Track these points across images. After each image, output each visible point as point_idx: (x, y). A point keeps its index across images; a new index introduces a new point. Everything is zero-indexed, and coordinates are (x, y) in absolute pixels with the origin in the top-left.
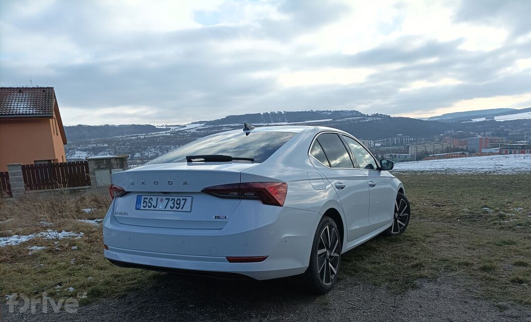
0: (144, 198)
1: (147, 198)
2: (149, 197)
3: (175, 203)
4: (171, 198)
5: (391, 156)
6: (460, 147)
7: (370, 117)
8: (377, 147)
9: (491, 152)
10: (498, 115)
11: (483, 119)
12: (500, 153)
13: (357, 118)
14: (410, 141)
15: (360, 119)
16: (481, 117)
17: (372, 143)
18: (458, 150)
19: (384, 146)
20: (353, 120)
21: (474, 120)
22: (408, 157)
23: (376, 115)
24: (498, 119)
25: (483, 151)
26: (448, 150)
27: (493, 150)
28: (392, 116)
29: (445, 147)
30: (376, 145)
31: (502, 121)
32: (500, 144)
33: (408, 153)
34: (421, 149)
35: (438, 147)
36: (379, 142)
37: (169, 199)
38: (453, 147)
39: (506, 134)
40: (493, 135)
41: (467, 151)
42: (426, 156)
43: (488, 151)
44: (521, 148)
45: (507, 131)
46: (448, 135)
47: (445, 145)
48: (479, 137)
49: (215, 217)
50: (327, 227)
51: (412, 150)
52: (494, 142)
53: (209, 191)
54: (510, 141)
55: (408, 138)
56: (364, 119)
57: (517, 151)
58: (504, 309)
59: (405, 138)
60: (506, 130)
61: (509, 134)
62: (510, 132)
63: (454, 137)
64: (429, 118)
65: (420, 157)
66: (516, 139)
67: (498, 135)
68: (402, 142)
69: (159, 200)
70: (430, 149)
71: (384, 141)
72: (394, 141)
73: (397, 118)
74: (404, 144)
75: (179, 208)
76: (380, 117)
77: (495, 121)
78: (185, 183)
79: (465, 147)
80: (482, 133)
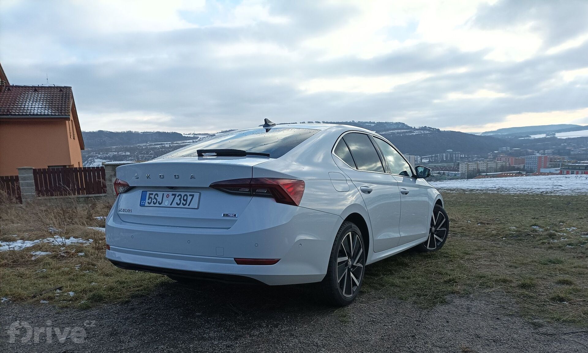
0: (150, 194)
1: (152, 194)
2: (154, 193)
3: (182, 199)
4: (178, 194)
5: (439, 173)
6: (516, 166)
7: (417, 130)
8: (424, 163)
9: (550, 173)
10: (559, 131)
11: (543, 136)
12: (561, 173)
13: (402, 131)
14: (461, 158)
15: (407, 132)
16: (540, 133)
17: (419, 158)
18: (514, 169)
19: (432, 162)
20: (398, 133)
21: (533, 137)
22: (458, 176)
23: (424, 128)
24: (559, 135)
25: (542, 170)
26: (502, 169)
27: (553, 170)
28: (442, 129)
29: (499, 166)
30: (423, 161)
31: (565, 138)
32: (561, 163)
33: (458, 171)
34: (472, 166)
35: (492, 165)
36: (426, 158)
37: (175, 195)
38: (508, 165)
39: (568, 153)
40: (554, 153)
41: (523, 170)
42: (478, 174)
43: (547, 170)
44: (584, 168)
45: (570, 150)
46: (503, 152)
47: (500, 164)
48: (538, 155)
49: (224, 215)
50: (350, 233)
51: (463, 168)
52: (555, 162)
53: (218, 187)
54: (573, 161)
55: (458, 154)
56: (411, 132)
57: (580, 172)
58: (539, 327)
59: (455, 154)
60: (568, 148)
61: (572, 153)
62: (573, 151)
63: (510, 154)
64: (483, 133)
65: (471, 176)
66: (578, 158)
67: (560, 154)
68: (451, 158)
69: (165, 196)
70: (482, 166)
71: (432, 157)
72: (443, 157)
73: (447, 132)
74: (454, 161)
75: (186, 204)
76: (429, 130)
77: (555, 138)
78: (192, 177)
79: (522, 166)
80: (541, 151)
